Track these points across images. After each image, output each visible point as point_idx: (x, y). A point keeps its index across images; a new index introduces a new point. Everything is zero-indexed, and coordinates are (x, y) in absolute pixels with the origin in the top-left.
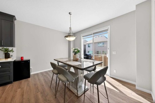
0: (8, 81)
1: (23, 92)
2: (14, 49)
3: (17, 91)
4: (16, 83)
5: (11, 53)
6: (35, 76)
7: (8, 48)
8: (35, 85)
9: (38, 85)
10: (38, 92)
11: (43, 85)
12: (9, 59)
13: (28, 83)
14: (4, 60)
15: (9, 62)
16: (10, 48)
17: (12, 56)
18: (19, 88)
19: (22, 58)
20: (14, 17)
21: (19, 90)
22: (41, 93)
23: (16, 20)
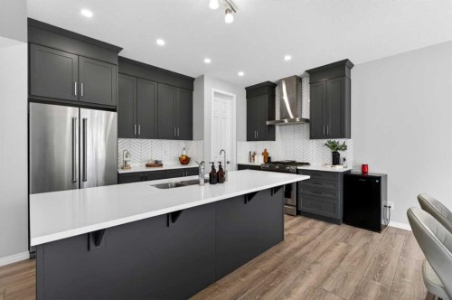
0: (331, 215)
1: (346, 254)
2: (348, 142)
3: (337, 245)
4: (345, 229)
5: (342, 154)
6: (399, 236)
7: (337, 140)
8: (381, 258)
9: (389, 266)
10: (375, 280)
11: (403, 276)
12: (337, 166)
13: (367, 243)
14: (329, 168)
15: (335, 174)
16: (341, 141)
17: (344, 160)
18: (345, 242)
19: (364, 167)
20: (347, 63)
21: (342, 245)
22: (383, 289)
23: (353, 65)
